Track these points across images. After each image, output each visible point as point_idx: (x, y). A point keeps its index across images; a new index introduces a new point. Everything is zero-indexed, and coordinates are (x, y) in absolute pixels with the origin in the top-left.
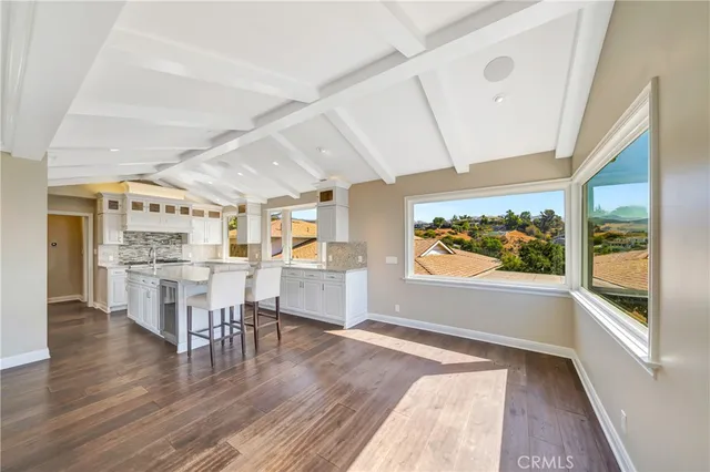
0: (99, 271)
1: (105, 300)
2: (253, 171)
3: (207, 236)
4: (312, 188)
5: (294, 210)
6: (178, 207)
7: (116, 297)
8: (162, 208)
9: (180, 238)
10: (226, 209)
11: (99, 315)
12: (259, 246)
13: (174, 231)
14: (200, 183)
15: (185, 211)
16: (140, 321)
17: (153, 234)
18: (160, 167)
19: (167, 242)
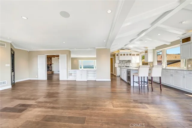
0: (115, 68)
1: (116, 74)
2: (150, 39)
3: (136, 61)
4: (179, 39)
5: (168, 49)
6: (129, 54)
7: (118, 74)
8: (126, 55)
9: (129, 61)
10: (141, 53)
11: (115, 76)
12: (153, 63)
13: (128, 60)
14: (134, 47)
15: (130, 55)
16: (123, 78)
17: (124, 61)
18: (125, 45)
19: (127, 62)
